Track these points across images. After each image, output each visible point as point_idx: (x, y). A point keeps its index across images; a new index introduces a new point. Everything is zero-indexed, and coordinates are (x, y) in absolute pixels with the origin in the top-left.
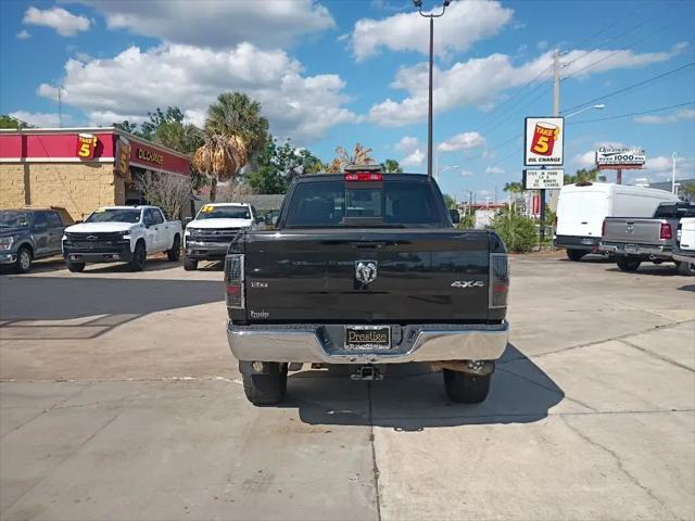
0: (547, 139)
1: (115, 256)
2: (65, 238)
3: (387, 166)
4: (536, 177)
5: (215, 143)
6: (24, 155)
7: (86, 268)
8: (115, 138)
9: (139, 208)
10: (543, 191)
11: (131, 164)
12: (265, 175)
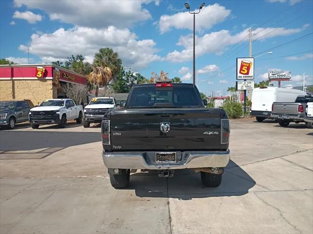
0: (246, 68)
1: (53, 121)
2: (30, 113)
3: (175, 80)
4: (242, 85)
5: (97, 71)
6: (12, 76)
7: (40, 127)
8: (53, 68)
9: (63, 99)
10: (245, 91)
11: (60, 80)
12: (120, 84)
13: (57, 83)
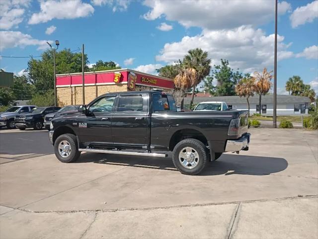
3: (293, 79)
5: (183, 73)
6: (96, 82)
8: (128, 73)
11: (136, 84)
12: (226, 86)
13: (132, 87)
